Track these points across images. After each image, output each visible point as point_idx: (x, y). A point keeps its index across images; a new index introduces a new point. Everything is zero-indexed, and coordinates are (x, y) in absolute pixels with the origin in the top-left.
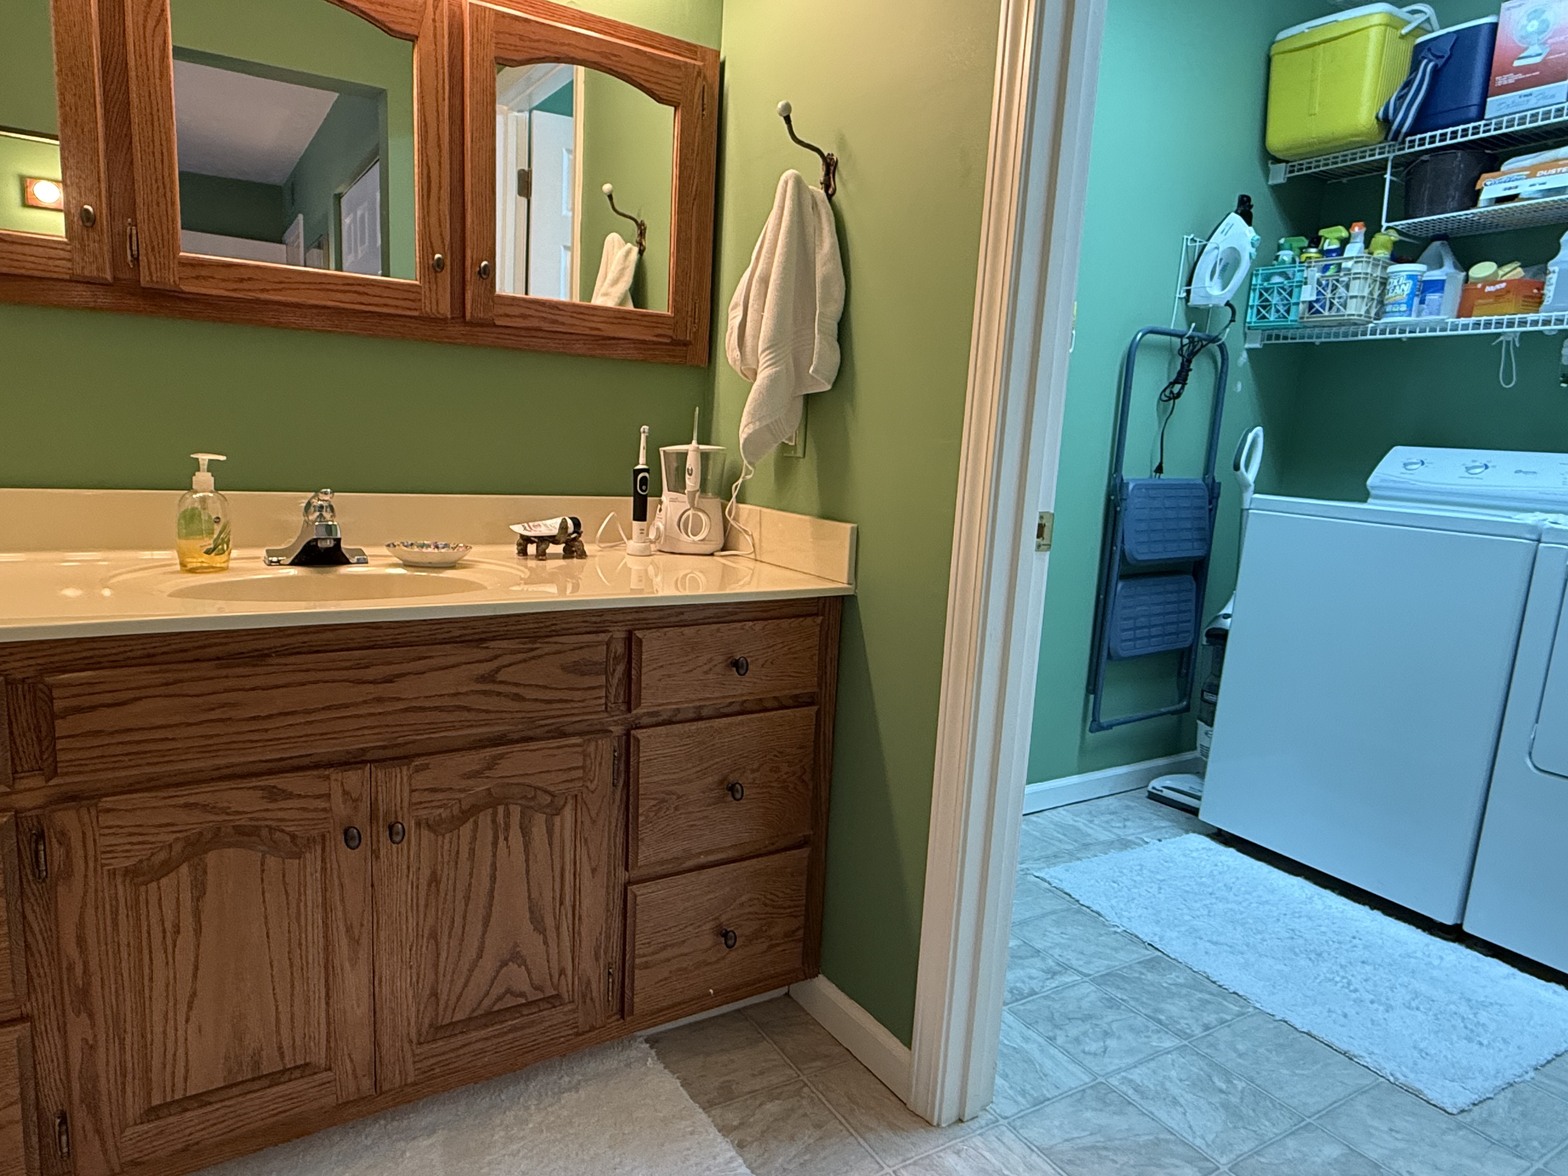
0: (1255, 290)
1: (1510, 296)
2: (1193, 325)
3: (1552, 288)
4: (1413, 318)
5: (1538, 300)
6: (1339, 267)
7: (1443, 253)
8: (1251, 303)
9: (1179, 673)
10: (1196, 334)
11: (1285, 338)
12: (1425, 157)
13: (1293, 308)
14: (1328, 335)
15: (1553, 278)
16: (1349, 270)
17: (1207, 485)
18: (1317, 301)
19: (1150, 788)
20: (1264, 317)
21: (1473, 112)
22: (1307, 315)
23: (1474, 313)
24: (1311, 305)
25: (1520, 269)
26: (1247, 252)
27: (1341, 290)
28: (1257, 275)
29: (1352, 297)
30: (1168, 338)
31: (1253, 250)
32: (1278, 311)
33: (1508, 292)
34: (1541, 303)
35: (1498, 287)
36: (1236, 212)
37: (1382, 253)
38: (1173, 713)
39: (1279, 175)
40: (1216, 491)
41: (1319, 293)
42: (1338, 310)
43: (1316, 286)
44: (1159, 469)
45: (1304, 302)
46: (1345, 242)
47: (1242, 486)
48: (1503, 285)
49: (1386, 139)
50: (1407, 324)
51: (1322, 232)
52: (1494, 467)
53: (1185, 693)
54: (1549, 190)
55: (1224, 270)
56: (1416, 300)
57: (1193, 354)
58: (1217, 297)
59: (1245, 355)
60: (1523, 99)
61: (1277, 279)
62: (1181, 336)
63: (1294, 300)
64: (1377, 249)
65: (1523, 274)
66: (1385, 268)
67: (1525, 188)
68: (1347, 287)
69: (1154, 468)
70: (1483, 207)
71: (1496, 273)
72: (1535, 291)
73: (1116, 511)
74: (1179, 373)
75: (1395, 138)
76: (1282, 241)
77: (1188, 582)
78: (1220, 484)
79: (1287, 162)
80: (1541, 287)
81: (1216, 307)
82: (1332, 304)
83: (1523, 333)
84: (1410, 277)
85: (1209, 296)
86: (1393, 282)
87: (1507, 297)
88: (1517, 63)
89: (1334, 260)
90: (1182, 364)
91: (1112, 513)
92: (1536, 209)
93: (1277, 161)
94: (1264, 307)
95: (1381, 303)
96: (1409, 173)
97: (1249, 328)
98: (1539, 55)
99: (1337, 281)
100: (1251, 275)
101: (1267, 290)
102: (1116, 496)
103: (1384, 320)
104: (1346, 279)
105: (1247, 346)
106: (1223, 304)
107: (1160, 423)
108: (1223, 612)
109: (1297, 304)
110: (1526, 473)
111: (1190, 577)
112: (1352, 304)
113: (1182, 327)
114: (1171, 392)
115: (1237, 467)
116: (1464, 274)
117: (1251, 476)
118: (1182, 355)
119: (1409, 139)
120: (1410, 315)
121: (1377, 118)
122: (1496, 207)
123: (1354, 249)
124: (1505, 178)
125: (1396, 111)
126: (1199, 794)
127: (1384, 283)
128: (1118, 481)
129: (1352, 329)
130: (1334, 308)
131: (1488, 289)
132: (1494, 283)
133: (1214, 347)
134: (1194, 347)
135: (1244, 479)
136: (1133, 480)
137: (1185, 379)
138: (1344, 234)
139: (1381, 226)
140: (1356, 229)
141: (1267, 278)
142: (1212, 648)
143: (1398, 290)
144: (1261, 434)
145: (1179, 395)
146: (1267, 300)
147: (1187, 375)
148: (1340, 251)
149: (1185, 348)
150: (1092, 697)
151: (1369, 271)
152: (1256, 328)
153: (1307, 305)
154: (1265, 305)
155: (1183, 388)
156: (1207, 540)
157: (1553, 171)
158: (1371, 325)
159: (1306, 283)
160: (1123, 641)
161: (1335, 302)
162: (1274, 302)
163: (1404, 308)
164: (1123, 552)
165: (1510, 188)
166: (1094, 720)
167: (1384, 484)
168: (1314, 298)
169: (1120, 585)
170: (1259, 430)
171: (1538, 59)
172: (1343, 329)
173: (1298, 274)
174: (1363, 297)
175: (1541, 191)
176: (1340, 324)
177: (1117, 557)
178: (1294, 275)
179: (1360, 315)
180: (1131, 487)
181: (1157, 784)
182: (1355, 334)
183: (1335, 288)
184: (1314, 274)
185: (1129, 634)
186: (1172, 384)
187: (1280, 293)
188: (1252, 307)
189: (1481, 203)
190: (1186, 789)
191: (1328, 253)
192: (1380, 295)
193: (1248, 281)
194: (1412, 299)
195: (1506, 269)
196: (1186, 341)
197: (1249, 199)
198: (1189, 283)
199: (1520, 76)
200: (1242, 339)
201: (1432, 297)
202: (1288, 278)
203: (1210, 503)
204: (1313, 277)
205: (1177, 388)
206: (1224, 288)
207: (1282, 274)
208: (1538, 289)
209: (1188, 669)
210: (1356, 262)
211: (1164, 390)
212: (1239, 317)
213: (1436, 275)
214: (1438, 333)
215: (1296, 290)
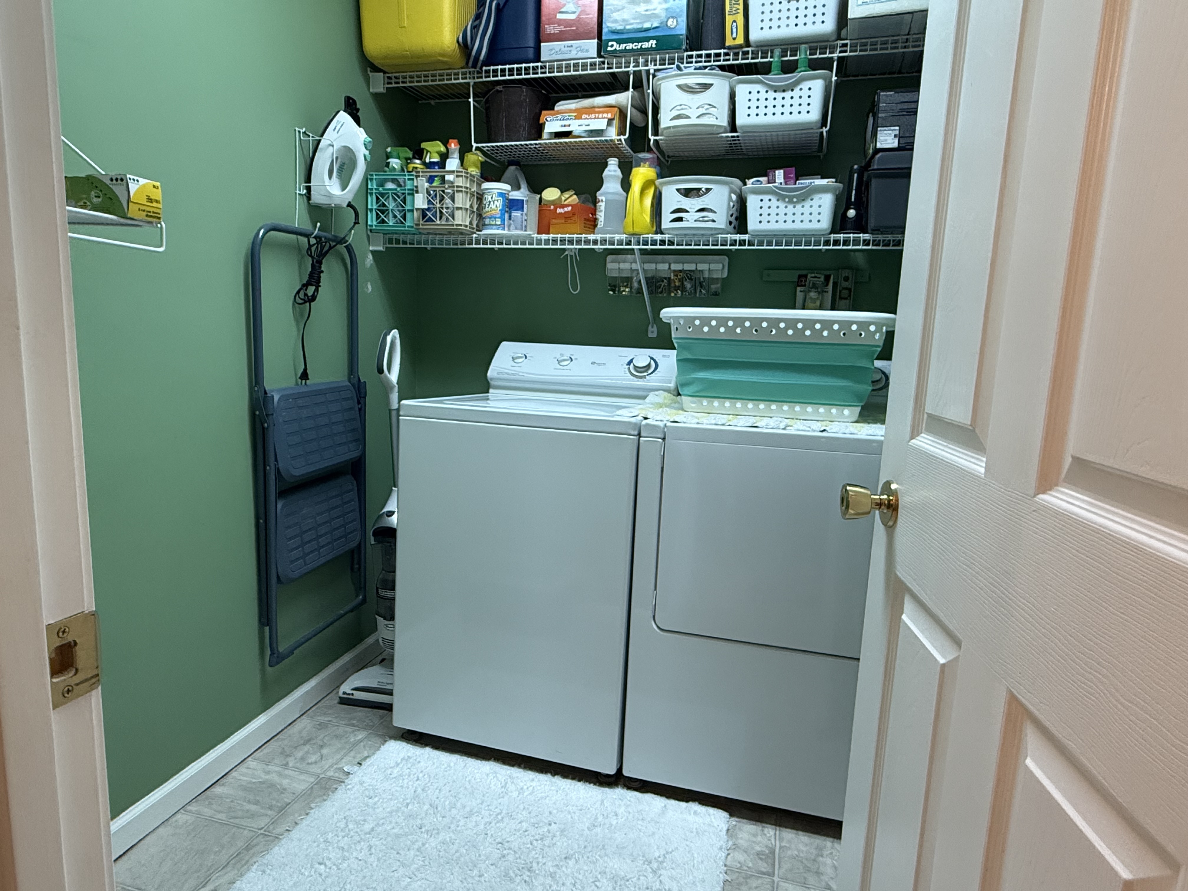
0: (371, 194)
1: (575, 218)
2: (319, 224)
3: (602, 214)
4: (505, 232)
5: (592, 224)
6: (443, 179)
7: (519, 176)
8: (369, 207)
9: (352, 569)
10: (322, 234)
11: (405, 243)
12: (500, 88)
13: (408, 215)
14: (441, 242)
15: (602, 206)
16: (452, 183)
17: (353, 385)
18: (428, 209)
19: (341, 694)
20: (383, 221)
21: (531, 53)
22: (421, 222)
23: (551, 230)
24: (424, 213)
25: (575, 197)
26: (361, 153)
27: (448, 201)
28: (372, 179)
29: (458, 208)
30: (294, 236)
31: (367, 153)
32: (395, 217)
33: (574, 214)
34: (595, 226)
35: (566, 209)
36: (345, 111)
37: (475, 171)
38: (351, 611)
39: (379, 84)
40: (362, 391)
41: (429, 202)
42: (447, 219)
43: (426, 195)
44: (305, 376)
45: (417, 209)
46: (444, 157)
47: (386, 387)
48: (570, 208)
49: (467, 63)
50: (502, 236)
51: (424, 145)
52: (576, 359)
53: (361, 587)
54: (592, 131)
55: (341, 169)
56: (507, 215)
57: (322, 255)
58: (338, 197)
59: (370, 256)
60: (566, 49)
61: (390, 186)
62: (307, 236)
63: (408, 207)
64: (470, 166)
65: (578, 200)
66: (479, 185)
67: (576, 126)
68: (453, 199)
69: (299, 375)
70: (545, 140)
71: (560, 198)
72: (591, 215)
73: (263, 428)
74: (311, 275)
75: (474, 66)
76: (389, 150)
77: (348, 483)
78: (365, 382)
79: (385, 72)
80: (594, 213)
81: (338, 207)
82: (441, 212)
83: (580, 249)
84: (501, 195)
85: (330, 196)
86: (488, 198)
87: (573, 218)
88: (559, 16)
89: (436, 171)
90: (313, 265)
91: (259, 431)
92: (583, 146)
93: (376, 69)
94: (383, 212)
95: (480, 216)
96: (487, 102)
97: (371, 231)
98: (574, 13)
99: (443, 191)
100: (366, 179)
101: (382, 195)
102: (261, 410)
103: (485, 232)
104: (449, 191)
105: (371, 248)
106: (345, 205)
107: (298, 330)
108: (385, 510)
109: (412, 211)
110: (599, 364)
111: (350, 477)
112: (458, 214)
113: (307, 226)
114: (306, 295)
115: (381, 371)
116: (539, 196)
117: (394, 376)
118: (311, 256)
119: (484, 68)
120: (504, 229)
121: (458, 42)
122: (557, 141)
123: (453, 164)
124: (560, 116)
125: (473, 40)
126: (389, 687)
127: (480, 198)
128: (261, 394)
129: (460, 238)
130: (444, 218)
131: (559, 211)
132: (563, 207)
133: (341, 248)
134: (322, 248)
135: (388, 381)
136: (278, 391)
137: (319, 281)
138: (443, 149)
139: (472, 146)
140: (453, 145)
141: (381, 184)
142: (379, 546)
143: (492, 205)
144: (398, 336)
145: (313, 298)
146: (384, 205)
147: (320, 277)
148: (442, 164)
149: (313, 249)
150: (267, 629)
151: (468, 185)
152: (377, 231)
153: (420, 212)
154: (383, 210)
155: (317, 290)
156: (361, 440)
157: (593, 116)
158: (474, 235)
159: (417, 192)
160: (292, 562)
161: (444, 211)
162: (391, 207)
163: (499, 222)
164: (278, 471)
165: (565, 126)
166: (272, 654)
167: (501, 376)
168: (426, 207)
169: (279, 506)
170: (395, 332)
171: (573, 17)
172: (452, 237)
173: (409, 183)
174: (466, 209)
175: (586, 131)
176: (450, 233)
177: (272, 477)
178: (405, 182)
179: (466, 226)
180: (276, 398)
181: (346, 688)
182: (463, 243)
183: (442, 199)
184: (423, 183)
185: (295, 554)
186: (305, 286)
187: (395, 200)
188: (371, 210)
189: (545, 136)
190: (374, 685)
191: (431, 165)
192: (477, 209)
193: (365, 184)
194: (504, 215)
195: (566, 195)
196: (313, 241)
197: (354, 102)
198: (308, 179)
199: (562, 28)
200: (367, 243)
201: (516, 214)
202: (399, 185)
203: (359, 403)
204: (423, 186)
205: (311, 290)
206: (343, 190)
207: (394, 181)
208: (592, 214)
209: (359, 563)
210: (457, 176)
211: (298, 292)
212: (361, 219)
213: (516, 195)
214: (527, 246)
215: (409, 198)
